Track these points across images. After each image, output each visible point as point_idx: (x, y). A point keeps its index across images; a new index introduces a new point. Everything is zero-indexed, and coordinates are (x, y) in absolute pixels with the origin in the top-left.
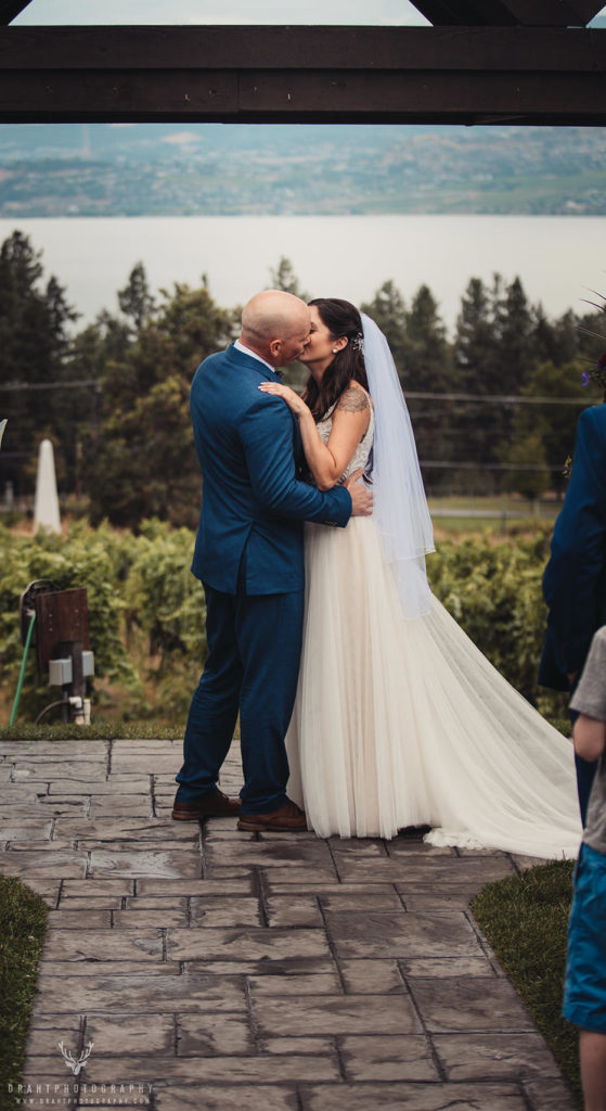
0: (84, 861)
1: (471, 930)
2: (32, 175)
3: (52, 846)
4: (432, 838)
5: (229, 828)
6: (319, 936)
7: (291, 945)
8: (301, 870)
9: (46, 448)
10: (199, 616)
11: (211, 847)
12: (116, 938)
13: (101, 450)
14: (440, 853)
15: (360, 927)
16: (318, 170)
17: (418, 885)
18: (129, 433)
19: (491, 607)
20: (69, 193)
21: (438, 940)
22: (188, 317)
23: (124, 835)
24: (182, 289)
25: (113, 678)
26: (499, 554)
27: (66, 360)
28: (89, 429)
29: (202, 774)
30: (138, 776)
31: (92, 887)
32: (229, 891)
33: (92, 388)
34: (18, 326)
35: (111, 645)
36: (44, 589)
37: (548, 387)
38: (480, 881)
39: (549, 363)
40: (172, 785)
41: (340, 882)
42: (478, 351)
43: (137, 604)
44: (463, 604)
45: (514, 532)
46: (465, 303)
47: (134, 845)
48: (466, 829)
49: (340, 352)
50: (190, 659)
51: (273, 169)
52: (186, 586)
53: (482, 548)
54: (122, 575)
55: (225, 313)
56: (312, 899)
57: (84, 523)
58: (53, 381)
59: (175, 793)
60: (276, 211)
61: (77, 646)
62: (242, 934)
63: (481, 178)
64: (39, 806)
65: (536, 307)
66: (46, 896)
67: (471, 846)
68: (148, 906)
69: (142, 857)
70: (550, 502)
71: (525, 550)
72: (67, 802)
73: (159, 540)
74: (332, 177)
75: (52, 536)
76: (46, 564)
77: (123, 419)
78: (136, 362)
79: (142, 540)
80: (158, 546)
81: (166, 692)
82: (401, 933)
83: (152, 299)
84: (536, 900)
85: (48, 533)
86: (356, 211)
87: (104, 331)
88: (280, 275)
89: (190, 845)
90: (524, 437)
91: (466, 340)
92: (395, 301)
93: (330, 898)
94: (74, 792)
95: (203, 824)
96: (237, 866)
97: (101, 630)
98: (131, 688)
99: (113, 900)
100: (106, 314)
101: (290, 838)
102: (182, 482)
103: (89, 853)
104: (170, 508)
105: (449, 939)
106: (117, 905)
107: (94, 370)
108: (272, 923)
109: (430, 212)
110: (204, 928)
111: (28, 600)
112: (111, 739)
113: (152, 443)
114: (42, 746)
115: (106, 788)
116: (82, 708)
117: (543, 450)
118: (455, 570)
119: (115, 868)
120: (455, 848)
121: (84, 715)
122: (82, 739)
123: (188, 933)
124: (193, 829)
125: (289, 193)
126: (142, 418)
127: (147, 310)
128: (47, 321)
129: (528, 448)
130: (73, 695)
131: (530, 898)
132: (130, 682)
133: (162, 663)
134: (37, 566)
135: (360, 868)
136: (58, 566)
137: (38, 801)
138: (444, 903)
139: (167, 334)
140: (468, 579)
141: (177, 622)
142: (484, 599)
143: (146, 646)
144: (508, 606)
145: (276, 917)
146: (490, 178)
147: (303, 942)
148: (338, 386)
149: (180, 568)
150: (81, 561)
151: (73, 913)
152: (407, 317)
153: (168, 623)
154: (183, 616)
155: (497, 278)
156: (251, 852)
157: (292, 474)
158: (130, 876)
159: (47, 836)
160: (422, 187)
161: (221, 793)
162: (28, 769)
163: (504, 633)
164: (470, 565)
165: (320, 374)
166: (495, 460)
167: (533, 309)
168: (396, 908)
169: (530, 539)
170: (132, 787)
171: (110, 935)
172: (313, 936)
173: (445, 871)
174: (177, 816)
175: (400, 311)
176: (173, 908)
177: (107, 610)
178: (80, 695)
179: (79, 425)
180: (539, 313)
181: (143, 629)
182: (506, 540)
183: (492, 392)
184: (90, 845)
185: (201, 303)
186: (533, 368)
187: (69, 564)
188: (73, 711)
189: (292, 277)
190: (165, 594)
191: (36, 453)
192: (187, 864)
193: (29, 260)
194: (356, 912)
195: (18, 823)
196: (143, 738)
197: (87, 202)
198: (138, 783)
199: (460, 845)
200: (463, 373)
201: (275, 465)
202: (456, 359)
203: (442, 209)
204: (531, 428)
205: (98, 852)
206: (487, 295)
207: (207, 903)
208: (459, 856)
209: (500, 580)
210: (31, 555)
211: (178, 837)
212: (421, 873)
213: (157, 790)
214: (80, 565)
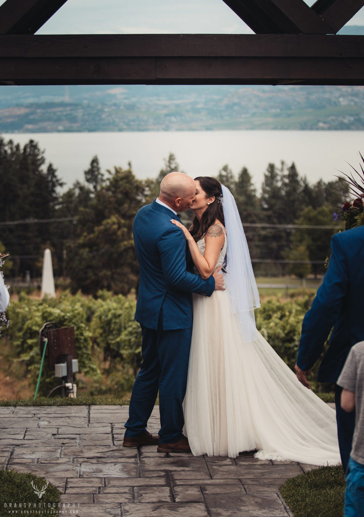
0: (78, 469)
1: (281, 503)
2: (39, 111)
3: (61, 461)
4: (258, 455)
5: (153, 451)
6: (202, 507)
7: (187, 511)
8: (191, 472)
9: (48, 253)
10: (130, 341)
11: (144, 461)
12: (96, 508)
13: (77, 254)
14: (263, 463)
15: (223, 501)
16: (189, 107)
17: (252, 480)
18: (91, 245)
19: (282, 335)
20: (59, 120)
21: (264, 508)
22: (122, 185)
23: (98, 455)
24: (118, 170)
25: (86, 373)
26: (286, 307)
27: (57, 207)
28: (70, 243)
29: (139, 423)
30: (104, 424)
31: (83, 482)
32: (154, 483)
33: (71, 222)
34: (32, 189)
35: (85, 356)
36: (52, 327)
37: (310, 220)
38: (284, 477)
39: (310, 207)
40: (122, 428)
41: (212, 479)
42: (273, 201)
43: (97, 334)
44: (268, 333)
45: (292, 296)
46: (266, 177)
47: (104, 460)
48: (275, 451)
49: (211, 204)
50: (125, 363)
51: (165, 107)
52: (123, 325)
53: (278, 304)
54: (89, 320)
55: (141, 182)
56: (198, 488)
57: (68, 292)
58: (50, 218)
59: (124, 433)
60: (167, 129)
61: (69, 357)
62: (162, 506)
63: (274, 111)
64: (54, 440)
65: (303, 178)
66: (59, 487)
67: (279, 459)
68: (112, 491)
69: (108, 466)
70: (311, 280)
71: (299, 305)
72: (67, 438)
73: (108, 301)
74: (196, 111)
75: (51, 299)
76: (50, 314)
77: (88, 237)
78: (94, 208)
79: (100, 301)
80: (108, 304)
81: (113, 380)
82: (244, 504)
83: (103, 175)
84: (314, 487)
85: (50, 297)
86: (209, 128)
87: (77, 192)
88: (169, 162)
89: (133, 460)
90: (297, 246)
91: (267, 196)
92: (230, 175)
93: (207, 487)
94: (71, 433)
95: (139, 449)
96: (158, 471)
97: (80, 348)
98: (95, 378)
99: (94, 488)
100: (78, 183)
101: (184, 456)
102: (119, 270)
103: (81, 464)
104: (112, 284)
105: (269, 508)
106: (96, 491)
107: (72, 212)
108: (177, 500)
109: (247, 129)
110: (142, 503)
111: (44, 333)
112: (89, 405)
113: (103, 250)
114: (54, 408)
115: (88, 430)
116: (72, 389)
117: (307, 253)
118: (264, 315)
119: (94, 472)
120: (271, 460)
121: (73, 393)
122: (74, 405)
123: (134, 505)
124: (134, 452)
125: (173, 119)
126: (98, 237)
127: (100, 181)
128: (47, 187)
129: (299, 252)
130: (67, 382)
131: (311, 487)
132: (95, 375)
133: (110, 365)
134: (46, 315)
135: (222, 471)
136: (57, 315)
137: (53, 437)
138: (266, 489)
139: (110, 193)
140: (271, 320)
141: (118, 344)
142: (279, 331)
143: (102, 356)
144: (292, 334)
145: (179, 497)
146: (278, 111)
147: (194, 509)
148: (209, 221)
149: (120, 315)
150: (69, 312)
151: (73, 496)
152: (236, 184)
153: (114, 344)
154: (121, 340)
155: (283, 163)
156: (165, 463)
157: (185, 268)
158: (102, 476)
159: (58, 456)
160: (243, 116)
161: (148, 433)
162: (47, 421)
163: (289, 348)
164: (271, 313)
165: (200, 216)
166: (282, 258)
167: (301, 179)
168: (241, 491)
169: (302, 299)
170: (102, 430)
171: (93, 507)
172: (198, 506)
173: (266, 472)
174: (125, 445)
175: (232, 180)
176: (125, 493)
177: (83, 338)
178: (71, 382)
179: (65, 241)
180: (305, 181)
181: (100, 348)
182: (289, 300)
183: (280, 223)
184: (81, 460)
185: (128, 177)
186: (302, 210)
187: (62, 314)
188: (67, 391)
189: (176, 163)
190: (111, 329)
191: (42, 255)
192: (132, 470)
193: (38, 155)
194: (220, 494)
195: (43, 449)
196: (106, 404)
197: (67, 124)
198: (104, 428)
199: (273, 459)
200: (265, 213)
201: (176, 263)
202: (261, 205)
203: (253, 127)
204: (301, 241)
205: (85, 464)
206: (277, 172)
207: (143, 490)
208: (273, 464)
209: (287, 321)
210: (43, 309)
211: (127, 456)
212: (253, 473)
213: (115, 431)
214: (68, 315)
